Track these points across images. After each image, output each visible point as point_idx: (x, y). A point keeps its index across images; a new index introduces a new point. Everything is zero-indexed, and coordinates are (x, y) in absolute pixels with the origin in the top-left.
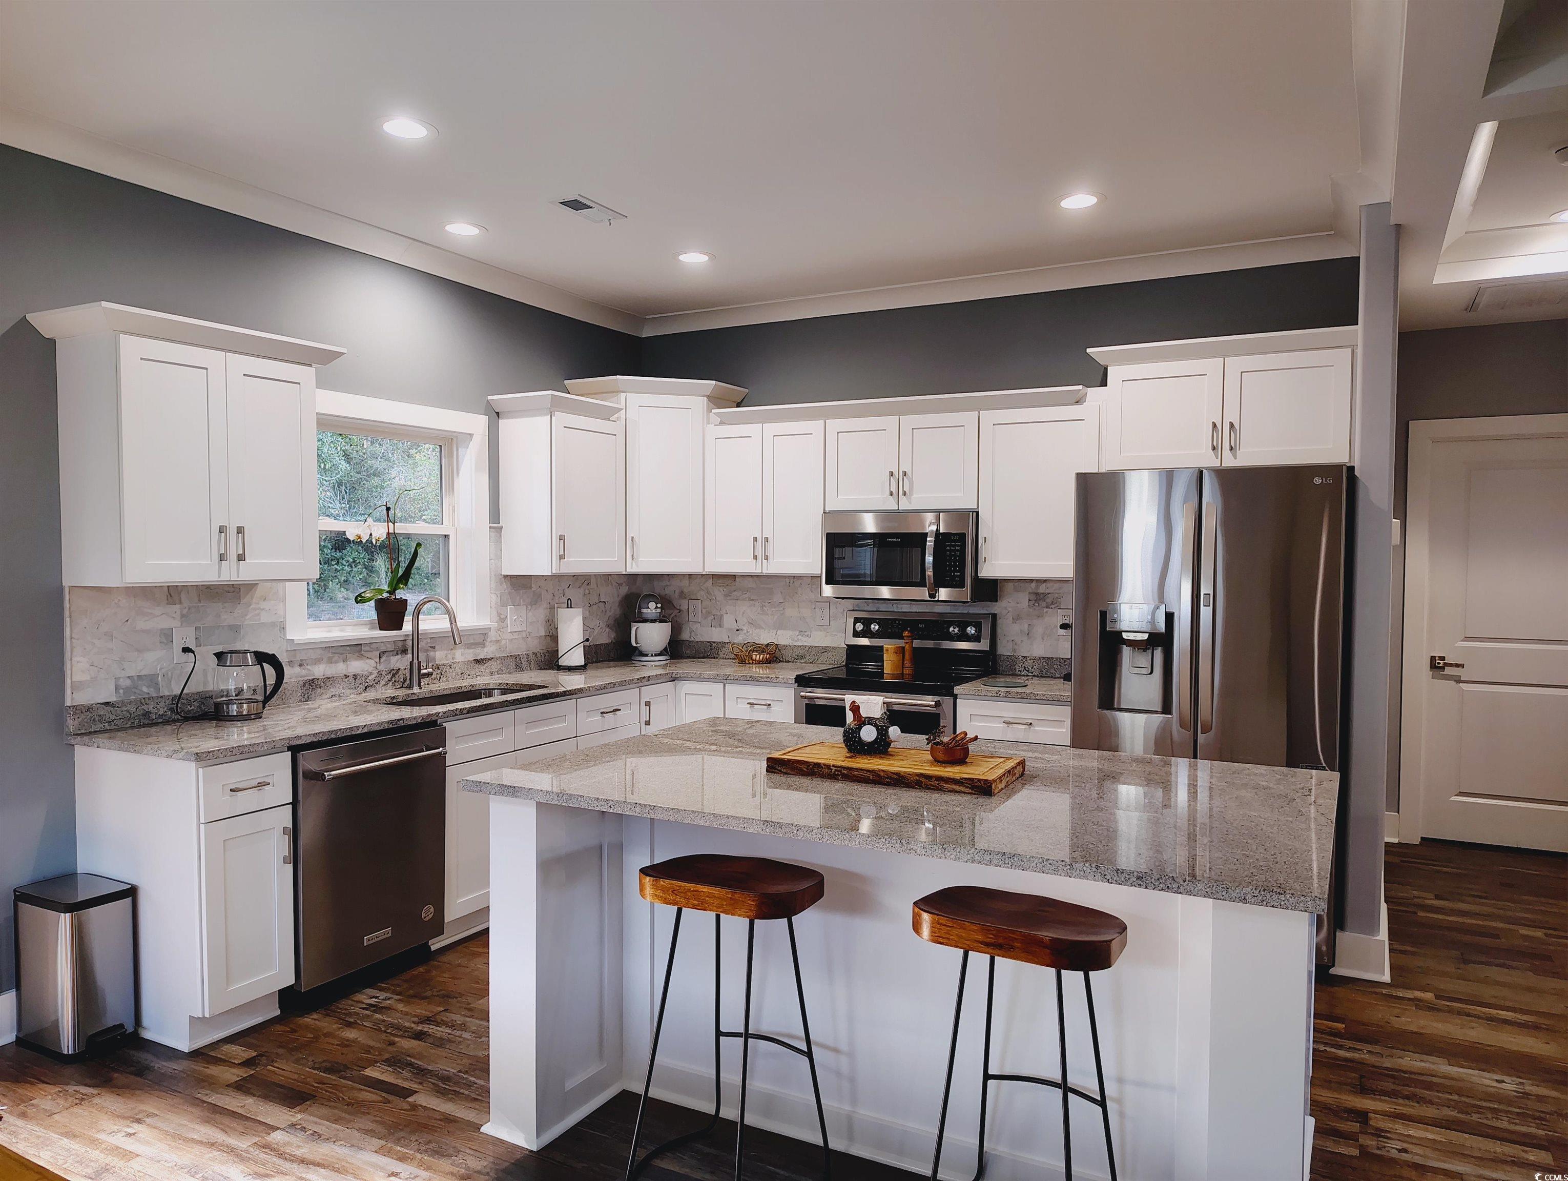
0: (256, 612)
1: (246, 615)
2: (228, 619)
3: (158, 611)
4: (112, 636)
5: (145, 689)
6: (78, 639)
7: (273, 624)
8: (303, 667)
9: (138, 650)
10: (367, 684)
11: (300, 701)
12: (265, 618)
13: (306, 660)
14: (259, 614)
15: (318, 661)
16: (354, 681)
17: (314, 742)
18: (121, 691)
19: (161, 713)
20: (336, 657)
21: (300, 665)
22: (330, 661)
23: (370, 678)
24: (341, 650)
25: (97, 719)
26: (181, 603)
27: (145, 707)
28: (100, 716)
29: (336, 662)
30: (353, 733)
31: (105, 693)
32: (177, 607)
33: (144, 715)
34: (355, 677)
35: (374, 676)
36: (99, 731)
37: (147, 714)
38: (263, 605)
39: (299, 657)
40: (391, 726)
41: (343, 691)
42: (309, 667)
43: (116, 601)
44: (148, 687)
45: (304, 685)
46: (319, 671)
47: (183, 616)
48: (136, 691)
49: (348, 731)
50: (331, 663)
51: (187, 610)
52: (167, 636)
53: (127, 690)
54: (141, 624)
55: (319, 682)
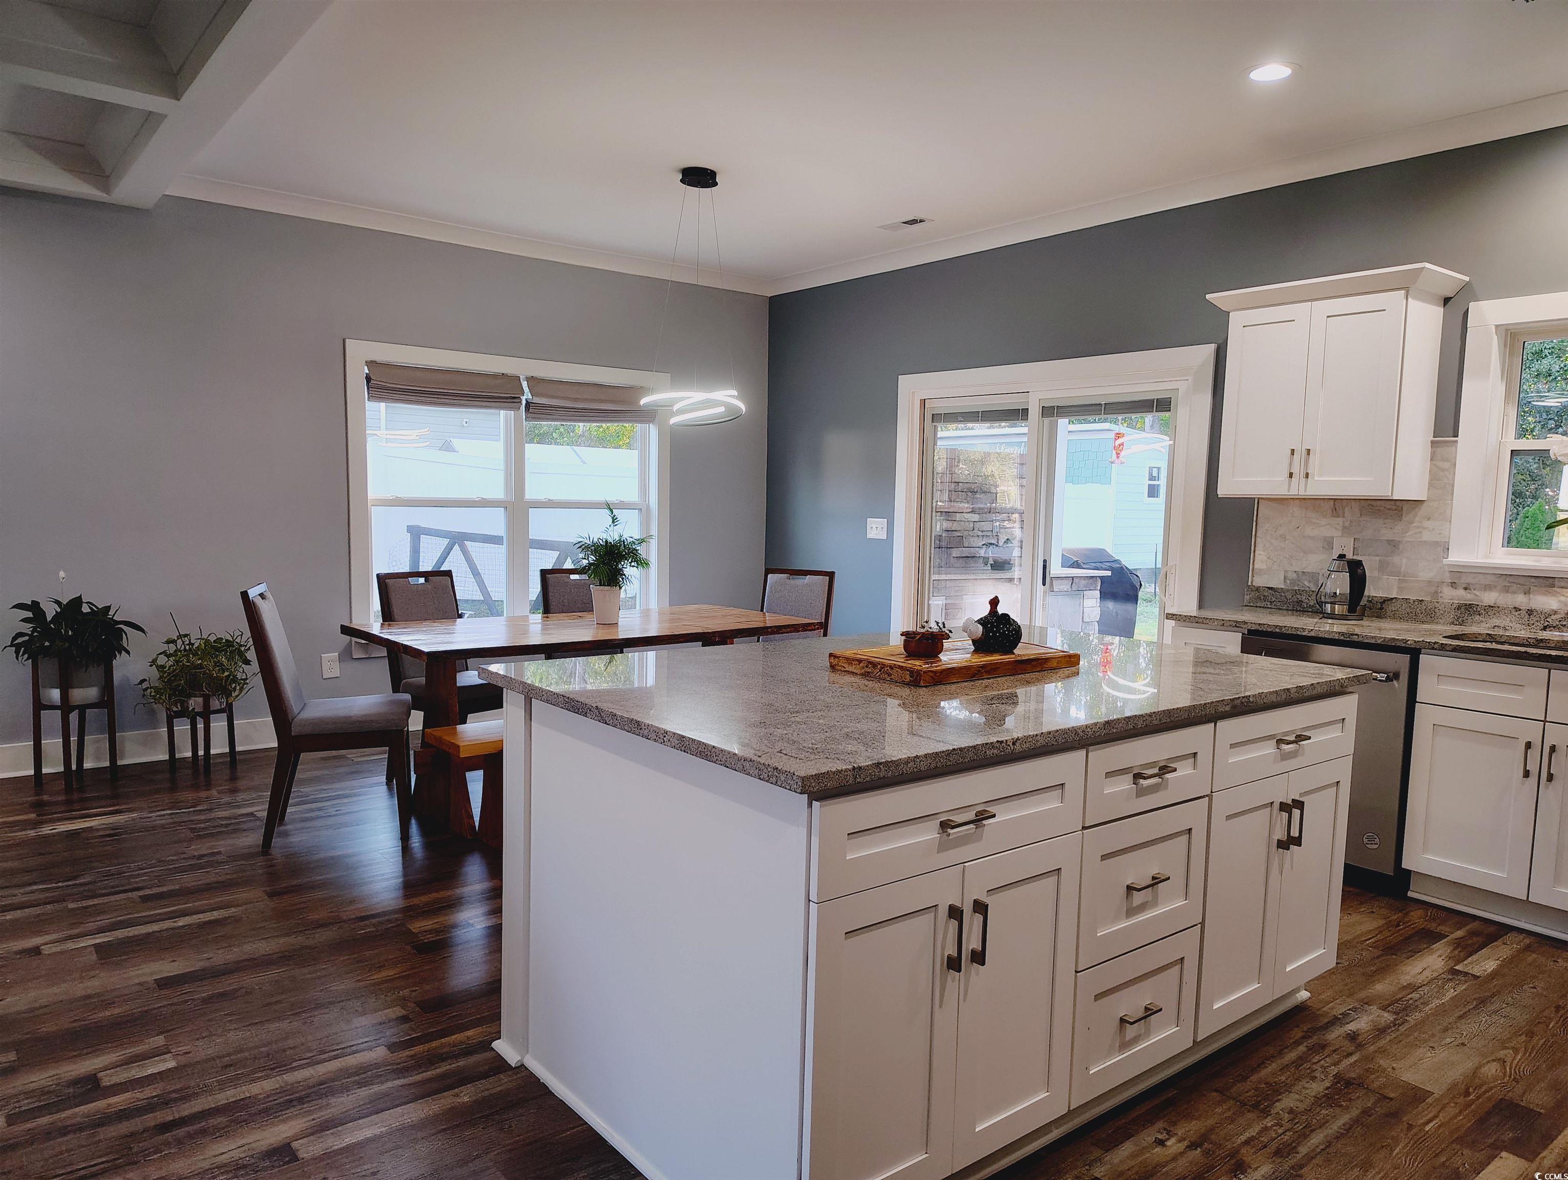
0: (1417, 530)
1: (1407, 532)
2: (1387, 534)
3: (1323, 521)
4: (1285, 538)
5: (1307, 583)
6: (1261, 538)
7: (1437, 543)
8: (1468, 591)
9: (1304, 552)
10: (1547, 623)
11: (1453, 623)
12: (1426, 536)
13: (1473, 584)
14: (1420, 532)
15: (1488, 588)
16: (1527, 616)
17: (1258, 630)
18: (1288, 582)
19: (1312, 604)
20: (1514, 587)
21: (1466, 589)
22: (1506, 590)
23: (1553, 617)
24: (1522, 580)
25: (1262, 598)
26: (1343, 517)
27: (1299, 596)
28: (1264, 596)
29: (1514, 593)
30: (1299, 633)
31: (1277, 582)
32: (1340, 520)
33: (1297, 602)
34: (1530, 612)
35: (1558, 616)
36: (1263, 607)
37: (1300, 602)
38: (1427, 524)
39: (1465, 580)
40: (1342, 638)
41: (1511, 624)
42: (1475, 592)
43: (1291, 511)
44: (1310, 582)
45: (1459, 608)
46: (1489, 598)
47: (1344, 528)
48: (1299, 583)
49: (1293, 630)
50: (1507, 592)
51: (1349, 523)
52: (1329, 544)
53: (1293, 582)
54: (1309, 531)
55: (1479, 609)
